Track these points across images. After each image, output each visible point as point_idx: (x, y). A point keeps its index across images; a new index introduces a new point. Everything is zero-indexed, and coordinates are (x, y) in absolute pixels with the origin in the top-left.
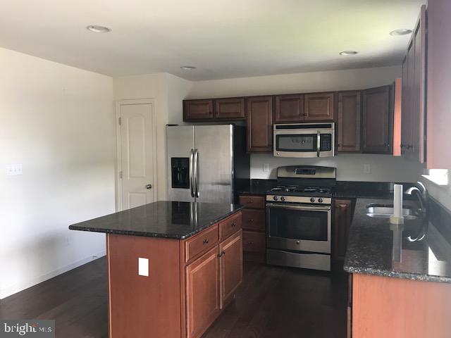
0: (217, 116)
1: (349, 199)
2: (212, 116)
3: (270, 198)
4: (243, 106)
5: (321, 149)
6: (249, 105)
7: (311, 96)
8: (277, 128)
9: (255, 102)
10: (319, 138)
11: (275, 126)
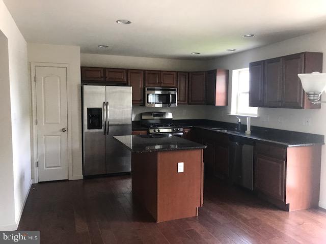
0: (107, 79)
1: (189, 128)
2: (103, 79)
3: (151, 131)
4: (125, 74)
5: (172, 103)
6: (129, 74)
7: (164, 73)
8: (148, 90)
9: (133, 73)
10: (171, 96)
11: (146, 89)
